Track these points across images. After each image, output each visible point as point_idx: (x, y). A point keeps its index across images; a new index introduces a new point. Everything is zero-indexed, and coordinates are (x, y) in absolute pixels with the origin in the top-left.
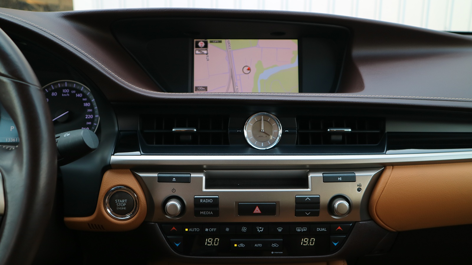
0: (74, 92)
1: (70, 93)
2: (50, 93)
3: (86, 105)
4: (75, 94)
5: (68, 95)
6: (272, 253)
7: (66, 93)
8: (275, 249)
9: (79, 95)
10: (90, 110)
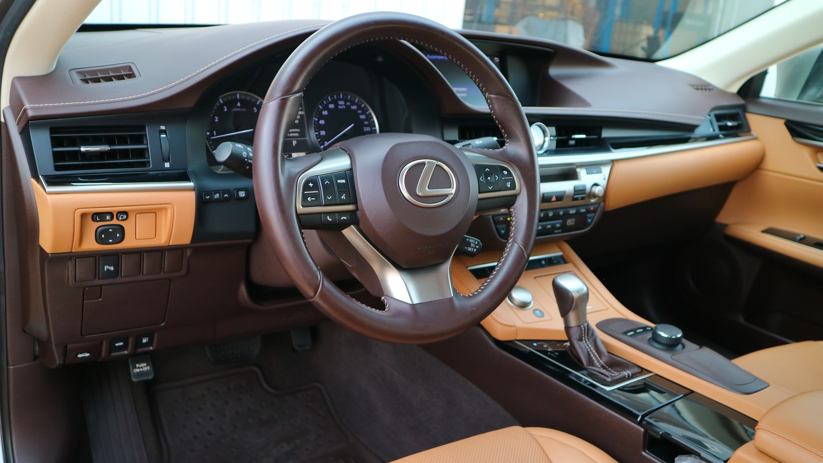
0: (348, 104)
1: (345, 105)
2: (327, 105)
3: (362, 117)
4: (350, 106)
5: (344, 107)
6: (556, 231)
7: (342, 105)
8: (558, 228)
9: (354, 107)
10: (366, 123)
